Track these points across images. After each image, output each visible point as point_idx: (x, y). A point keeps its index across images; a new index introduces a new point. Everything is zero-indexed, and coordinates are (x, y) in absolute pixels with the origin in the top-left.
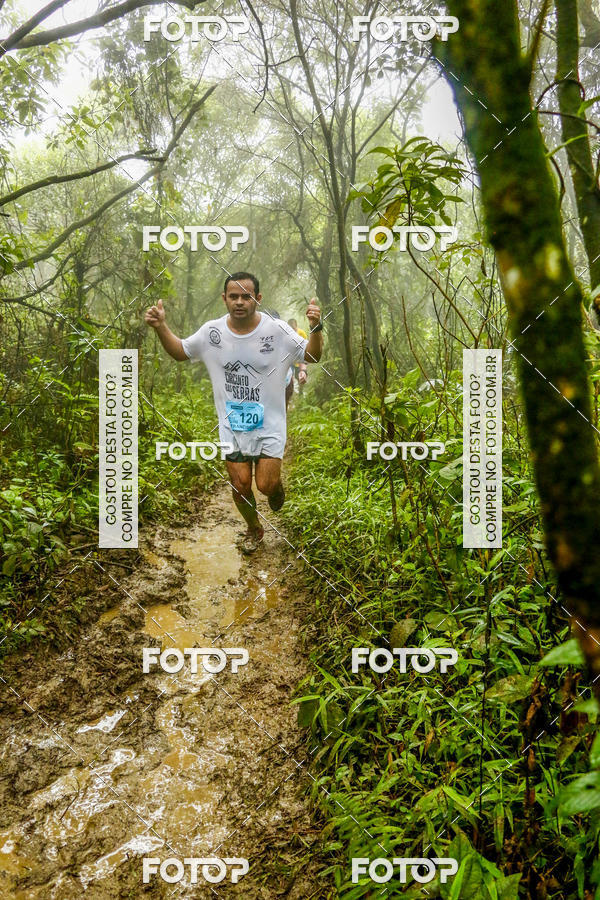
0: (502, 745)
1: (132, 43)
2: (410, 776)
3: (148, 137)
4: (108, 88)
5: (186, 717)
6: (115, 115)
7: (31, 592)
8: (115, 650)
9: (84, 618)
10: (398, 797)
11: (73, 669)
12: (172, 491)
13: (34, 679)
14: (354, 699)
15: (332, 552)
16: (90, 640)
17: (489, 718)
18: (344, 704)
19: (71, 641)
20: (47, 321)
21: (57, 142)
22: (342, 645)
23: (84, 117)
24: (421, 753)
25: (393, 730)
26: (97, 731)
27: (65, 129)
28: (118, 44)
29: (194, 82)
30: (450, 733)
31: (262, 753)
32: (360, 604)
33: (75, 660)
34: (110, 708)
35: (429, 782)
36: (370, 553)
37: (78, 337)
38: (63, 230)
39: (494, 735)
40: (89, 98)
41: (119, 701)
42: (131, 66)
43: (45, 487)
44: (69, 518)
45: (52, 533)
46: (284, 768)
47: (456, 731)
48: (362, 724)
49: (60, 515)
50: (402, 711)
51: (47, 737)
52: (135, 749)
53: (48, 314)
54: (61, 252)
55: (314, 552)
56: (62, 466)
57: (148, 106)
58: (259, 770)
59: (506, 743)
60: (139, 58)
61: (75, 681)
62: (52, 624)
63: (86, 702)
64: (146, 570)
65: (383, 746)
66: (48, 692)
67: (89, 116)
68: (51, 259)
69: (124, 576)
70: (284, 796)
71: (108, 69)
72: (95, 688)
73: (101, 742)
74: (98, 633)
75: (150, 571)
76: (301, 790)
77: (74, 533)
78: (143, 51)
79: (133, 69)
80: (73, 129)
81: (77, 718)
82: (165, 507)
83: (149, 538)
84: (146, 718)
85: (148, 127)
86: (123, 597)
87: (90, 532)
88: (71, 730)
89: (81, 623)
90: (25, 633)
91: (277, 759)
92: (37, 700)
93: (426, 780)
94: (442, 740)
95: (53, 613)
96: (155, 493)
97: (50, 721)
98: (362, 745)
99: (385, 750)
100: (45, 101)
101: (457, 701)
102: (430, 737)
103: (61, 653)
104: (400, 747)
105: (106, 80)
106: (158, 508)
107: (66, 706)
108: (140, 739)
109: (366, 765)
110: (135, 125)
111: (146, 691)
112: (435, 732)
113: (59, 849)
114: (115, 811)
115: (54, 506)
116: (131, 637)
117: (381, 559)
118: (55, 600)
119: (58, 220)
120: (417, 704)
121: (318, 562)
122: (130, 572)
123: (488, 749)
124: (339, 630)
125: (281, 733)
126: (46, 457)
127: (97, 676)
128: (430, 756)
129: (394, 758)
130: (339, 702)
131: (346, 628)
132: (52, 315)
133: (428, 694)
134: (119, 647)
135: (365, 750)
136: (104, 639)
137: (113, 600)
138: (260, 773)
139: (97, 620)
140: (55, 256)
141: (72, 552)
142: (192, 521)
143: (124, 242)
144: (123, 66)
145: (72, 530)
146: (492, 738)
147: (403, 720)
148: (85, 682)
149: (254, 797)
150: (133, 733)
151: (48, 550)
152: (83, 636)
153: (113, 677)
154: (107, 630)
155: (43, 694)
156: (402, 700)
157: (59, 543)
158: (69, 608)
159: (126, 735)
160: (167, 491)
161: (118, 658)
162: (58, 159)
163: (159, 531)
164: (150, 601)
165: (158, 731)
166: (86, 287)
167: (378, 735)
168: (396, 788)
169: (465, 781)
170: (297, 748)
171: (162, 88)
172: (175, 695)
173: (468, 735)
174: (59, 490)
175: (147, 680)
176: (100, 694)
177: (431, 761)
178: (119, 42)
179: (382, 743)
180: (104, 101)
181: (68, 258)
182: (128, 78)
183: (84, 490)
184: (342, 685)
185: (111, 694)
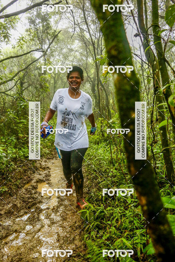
0: (141, 225)
1: (37, 18)
2: (113, 234)
3: (42, 45)
4: (30, 31)
5: (48, 216)
6: (32, 39)
7: (4, 178)
8: (28, 196)
9: (20, 186)
10: (110, 241)
11: (15, 201)
12: (48, 149)
13: (4, 204)
14: (97, 211)
15: (93, 166)
16: (21, 193)
17: (138, 217)
18: (94, 212)
19: (15, 193)
20: (12, 99)
21: (15, 47)
22: (95, 194)
23: (22, 39)
24: (117, 227)
25: (109, 220)
26: (22, 220)
27: (17, 43)
28: (33, 19)
29: (55, 30)
30: (126, 221)
31: (70, 227)
32: (101, 182)
33: (16, 199)
34: (26, 213)
35: (119, 236)
36: (104, 167)
37: (20, 103)
38: (17, 72)
39: (139, 222)
40: (25, 34)
41: (29, 211)
42: (37, 25)
43: (10, 147)
44: (17, 156)
45: (11, 161)
46: (76, 232)
47: (127, 221)
48: (100, 218)
49: (14, 155)
50: (112, 214)
51: (6, 222)
52: (33, 225)
53: (12, 96)
54: (16, 78)
55: (88, 166)
56: (15, 141)
57: (42, 36)
58: (69, 232)
59: (143, 224)
60: (39, 23)
61: (16, 205)
62: (10, 188)
63: (19, 211)
64: (39, 172)
65: (106, 225)
66: (8, 208)
67: (24, 39)
68: (13, 81)
69: (32, 173)
70: (76, 240)
71: (30, 26)
72: (22, 207)
73: (23, 223)
74: (24, 190)
75: (40, 172)
76: (81, 239)
77: (18, 161)
78: (40, 21)
79: (37, 26)
80: (19, 43)
81: (16, 216)
82: (45, 153)
83: (40, 162)
84: (36, 216)
85: (42, 42)
86: (32, 180)
87: (23, 161)
88: (14, 220)
89: (18, 187)
90: (1, 190)
91: (75, 229)
92: (4, 210)
93: (118, 236)
94: (123, 224)
95: (10, 184)
96: (43, 149)
97: (8, 217)
98: (99, 225)
99: (106, 226)
100: (11, 35)
101: (128, 211)
102: (120, 222)
103: (12, 197)
104: (111, 226)
105: (30, 29)
106: (43, 154)
107: (13, 212)
108: (34, 222)
109: (100, 231)
110: (38, 42)
111: (37, 208)
112: (121, 221)
113: (8, 256)
114: (25, 245)
115: (13, 153)
116: (33, 192)
117: (108, 168)
118: (11, 181)
119: (16, 69)
120: (116, 212)
121: (90, 169)
122: (34, 172)
123: (137, 226)
124: (95, 190)
125: (76, 221)
126: (11, 138)
127: (22, 203)
128: (120, 228)
129: (109, 229)
130: (93, 212)
131: (97, 189)
132: (13, 97)
133: (120, 209)
134: (30, 195)
135: (100, 226)
136: (25, 192)
137: (29, 181)
138: (69, 233)
139: (24, 187)
140: (14, 80)
141: (17, 166)
142: (53, 157)
143: (35, 76)
144: (34, 25)
145: (18, 160)
146: (138, 223)
147: (112, 217)
148: (19, 205)
149: (67, 240)
150: (32, 221)
151: (9, 166)
152: (19, 192)
153: (27, 204)
154: (26, 190)
155: (7, 209)
156: (112, 211)
157: (12, 164)
158: (15, 183)
159: (30, 221)
160: (46, 149)
161: (29, 198)
162: (16, 52)
163: (44, 160)
164: (40, 181)
165: (40, 220)
166: (23, 89)
167: (104, 222)
168: (109, 238)
169: (130, 236)
170: (81, 225)
171: (46, 32)
172: (46, 209)
173: (131, 222)
174: (14, 148)
175: (38, 205)
176: (23, 209)
177: (120, 230)
178: (33, 18)
179: (106, 224)
180: (29, 35)
181: (18, 80)
182: (36, 28)
183: (22, 148)
184: (94, 207)
185: (26, 209)
